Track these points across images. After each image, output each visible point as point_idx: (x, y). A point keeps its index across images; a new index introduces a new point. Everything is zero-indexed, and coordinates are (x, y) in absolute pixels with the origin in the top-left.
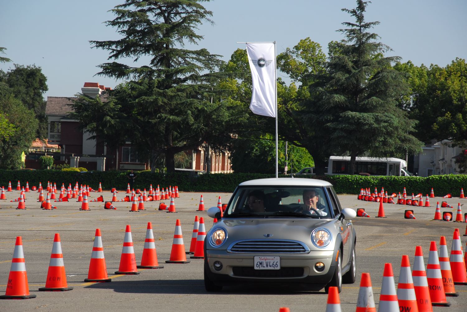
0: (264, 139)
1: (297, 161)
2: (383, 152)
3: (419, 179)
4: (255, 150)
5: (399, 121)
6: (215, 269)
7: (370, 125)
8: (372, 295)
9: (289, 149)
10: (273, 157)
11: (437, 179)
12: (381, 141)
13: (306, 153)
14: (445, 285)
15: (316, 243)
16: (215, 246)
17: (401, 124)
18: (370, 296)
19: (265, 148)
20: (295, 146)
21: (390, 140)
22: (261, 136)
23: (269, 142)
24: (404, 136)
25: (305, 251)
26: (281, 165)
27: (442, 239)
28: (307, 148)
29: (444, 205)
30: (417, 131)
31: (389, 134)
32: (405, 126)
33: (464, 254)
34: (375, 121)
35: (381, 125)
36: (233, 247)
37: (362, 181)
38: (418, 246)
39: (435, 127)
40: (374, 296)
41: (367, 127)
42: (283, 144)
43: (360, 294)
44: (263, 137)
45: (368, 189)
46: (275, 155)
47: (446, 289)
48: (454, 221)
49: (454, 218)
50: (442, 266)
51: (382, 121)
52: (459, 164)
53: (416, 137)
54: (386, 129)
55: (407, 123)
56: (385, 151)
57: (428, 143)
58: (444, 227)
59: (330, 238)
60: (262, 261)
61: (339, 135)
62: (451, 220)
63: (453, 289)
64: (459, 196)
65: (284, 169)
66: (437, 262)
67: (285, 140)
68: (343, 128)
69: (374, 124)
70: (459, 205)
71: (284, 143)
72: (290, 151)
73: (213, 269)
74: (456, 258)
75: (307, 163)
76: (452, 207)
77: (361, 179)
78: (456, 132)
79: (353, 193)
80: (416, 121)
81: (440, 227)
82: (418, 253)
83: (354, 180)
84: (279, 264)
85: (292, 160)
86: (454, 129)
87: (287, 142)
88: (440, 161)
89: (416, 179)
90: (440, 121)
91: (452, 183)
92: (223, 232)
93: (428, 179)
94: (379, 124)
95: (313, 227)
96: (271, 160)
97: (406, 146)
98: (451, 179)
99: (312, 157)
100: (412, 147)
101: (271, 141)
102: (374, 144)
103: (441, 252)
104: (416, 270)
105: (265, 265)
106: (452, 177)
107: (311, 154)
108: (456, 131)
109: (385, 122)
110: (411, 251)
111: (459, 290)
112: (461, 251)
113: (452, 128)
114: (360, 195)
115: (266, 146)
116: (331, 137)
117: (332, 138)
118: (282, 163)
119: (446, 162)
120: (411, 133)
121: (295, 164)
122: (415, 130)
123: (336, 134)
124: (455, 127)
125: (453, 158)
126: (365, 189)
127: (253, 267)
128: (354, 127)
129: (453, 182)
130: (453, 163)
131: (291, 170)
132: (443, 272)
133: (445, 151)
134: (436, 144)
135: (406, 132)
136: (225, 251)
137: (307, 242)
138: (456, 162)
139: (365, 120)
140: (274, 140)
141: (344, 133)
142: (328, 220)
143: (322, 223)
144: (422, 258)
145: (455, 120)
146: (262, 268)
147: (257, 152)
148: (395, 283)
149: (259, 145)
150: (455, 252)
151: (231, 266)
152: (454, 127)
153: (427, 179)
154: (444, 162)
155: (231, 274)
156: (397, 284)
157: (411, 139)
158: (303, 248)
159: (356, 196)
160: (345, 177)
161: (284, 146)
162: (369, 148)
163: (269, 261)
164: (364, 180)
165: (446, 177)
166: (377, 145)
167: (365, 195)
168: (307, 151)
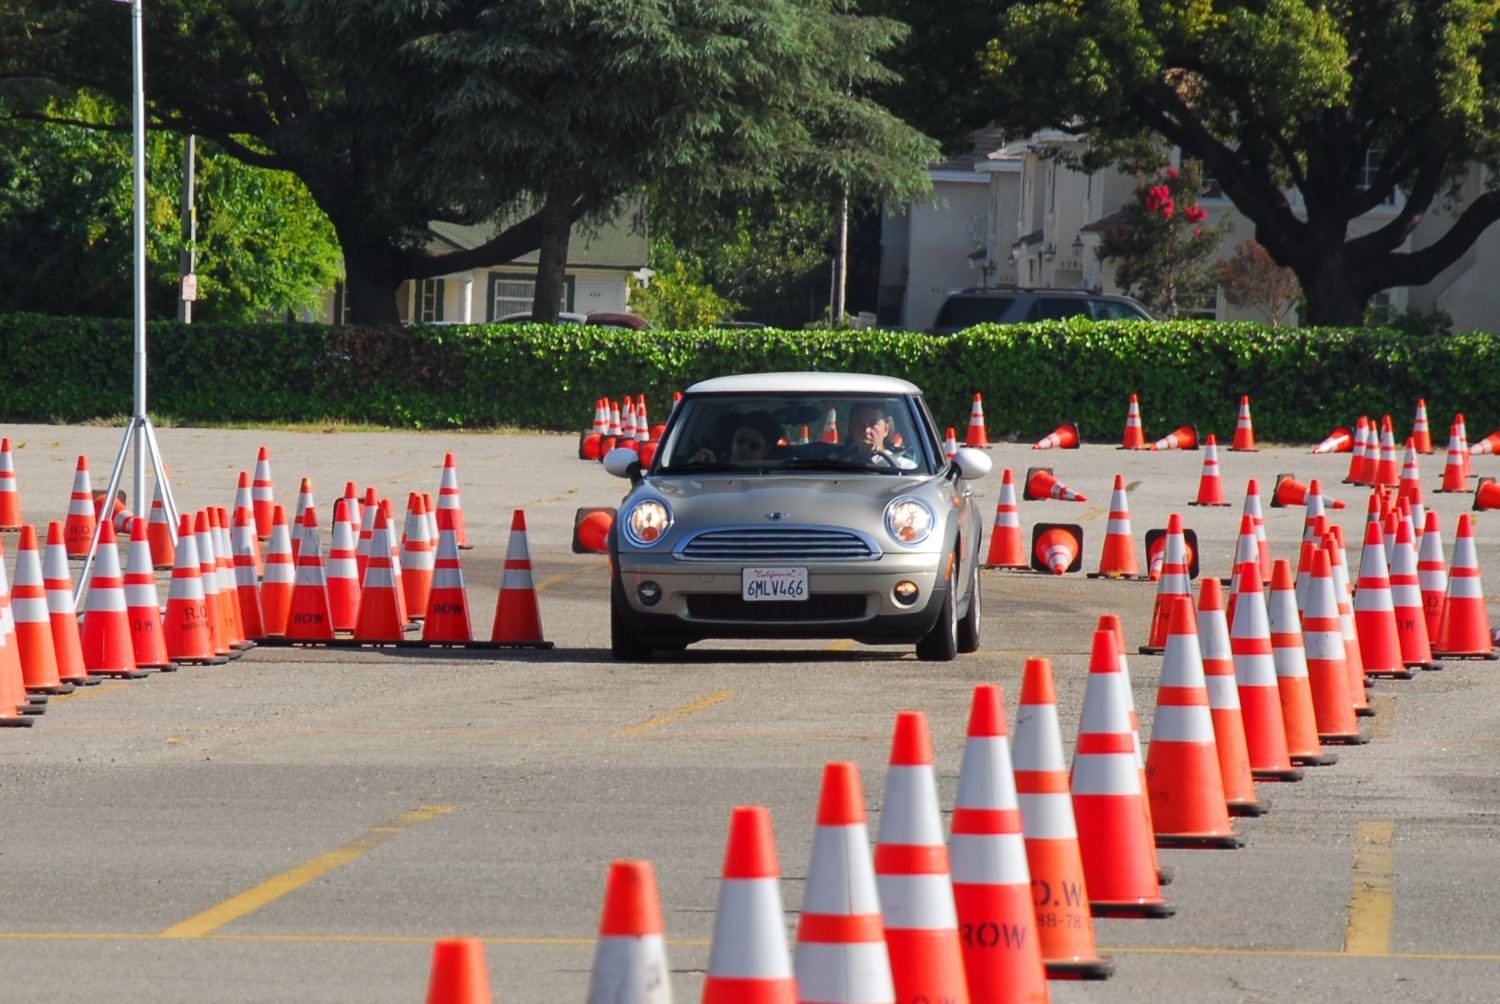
0: (66, 123)
1: (248, 245)
2: (713, 197)
3: (909, 347)
4: (15, 182)
5: (805, 28)
6: (642, 600)
7: (650, 45)
8: (665, 977)
9: (205, 182)
10: (116, 221)
11: (1002, 347)
12: (706, 138)
13: (296, 202)
14: (1045, 921)
15: (897, 535)
16: (642, 543)
17: (816, 43)
18: (650, 987)
19: (72, 172)
20: (236, 162)
21: (757, 134)
22: (51, 105)
23: (96, 139)
24: (831, 109)
25: (869, 554)
26: (161, 269)
27: (1033, 671)
28: (303, 175)
29: (1038, 488)
30: (899, 79)
31: (752, 98)
32: (837, 54)
33: (1146, 748)
34: (673, 23)
35: (709, 50)
36: (688, 546)
37: (602, 356)
38: (902, 710)
39: (994, 62)
40: (674, 983)
41: (631, 57)
42: (169, 152)
43: (598, 975)
44: (59, 108)
45: (635, 402)
46: (130, 213)
47: (1046, 944)
48: (1091, 576)
49: (1093, 558)
50: (1029, 817)
51: (710, 25)
52: (1120, 261)
53: (894, 112)
54: (735, 71)
55: (843, 37)
56: (726, 192)
57: (959, 148)
58: (1034, 605)
59: (933, 522)
60: (763, 579)
61: (480, 104)
62: (1075, 566)
63: (1082, 941)
64: (1118, 435)
65: (176, 290)
66: (1006, 797)
67: (182, 128)
68: (504, 64)
69: (667, 42)
70: (1118, 486)
71: (175, 142)
72: (213, 186)
73: (636, 602)
74: (1104, 775)
75: (304, 254)
76: (1079, 499)
77: (598, 346)
78: (1104, 87)
79: (558, 426)
80: (895, 24)
81: (1020, 605)
82: (905, 749)
83: (560, 352)
84: (805, 586)
85: (220, 244)
86: (1096, 71)
87: (193, 138)
88: (1018, 245)
89: (894, 346)
90: (1021, 28)
91: (1081, 369)
92: (662, 510)
93: (956, 347)
94: (695, 41)
95: (887, 497)
96: (102, 237)
97: (842, 162)
98: (1076, 348)
99: (331, 225)
100: (871, 169)
101: (104, 134)
102: (670, 154)
103: (1026, 740)
104: (895, 839)
105: (769, 589)
106: (1082, 334)
107: (323, 206)
108: (1107, 82)
109: (729, 30)
110: (864, 738)
111: (1116, 945)
112: (1130, 737)
113: (1086, 66)
114: (594, 434)
115: (78, 162)
116: (438, 113)
117: (441, 119)
118: (163, 256)
119: (1051, 251)
120: (866, 89)
121: (235, 264)
122: (888, 73)
123: (460, 100)
124: (1099, 62)
125: (1088, 229)
126: (617, 399)
127: (740, 595)
128: (559, 60)
129: (1084, 362)
130: (1088, 259)
131: (212, 296)
132: (1037, 852)
133: (1048, 191)
134: (1001, 153)
135: (842, 84)
136: (668, 557)
137: (875, 532)
138: (1101, 254)
139: (622, 19)
140: (125, 127)
141: (505, 93)
142: (922, 478)
143: (908, 485)
144: (925, 777)
145: (1103, 24)
146: (762, 598)
147: (27, 194)
148: (788, 912)
149: (34, 155)
150: (1097, 744)
151: (681, 594)
152: (1093, 62)
153: (952, 345)
154: (1040, 255)
155: (684, 613)
156: (796, 920)
157: (867, 120)
158: (865, 546)
159: (572, 441)
160: (512, 337)
161: (178, 161)
162: (645, 176)
163: (780, 579)
164: (611, 352)
165: (1053, 334)
166: (685, 158)
167: (618, 432)
168: (303, 192)
